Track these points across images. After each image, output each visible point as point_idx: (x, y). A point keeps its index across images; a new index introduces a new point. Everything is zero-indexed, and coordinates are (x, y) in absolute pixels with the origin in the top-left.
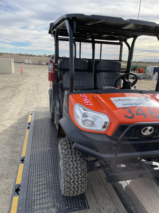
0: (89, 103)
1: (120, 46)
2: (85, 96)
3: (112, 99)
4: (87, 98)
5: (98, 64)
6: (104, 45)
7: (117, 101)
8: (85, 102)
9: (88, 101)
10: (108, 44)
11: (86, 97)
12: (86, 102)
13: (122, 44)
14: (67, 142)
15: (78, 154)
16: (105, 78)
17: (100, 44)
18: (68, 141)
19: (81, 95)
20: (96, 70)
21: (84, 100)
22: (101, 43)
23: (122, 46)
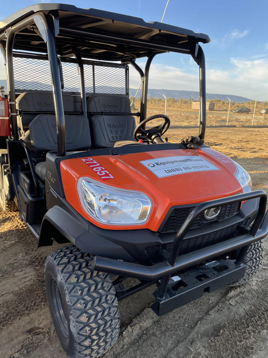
0: (106, 175)
1: (124, 70)
2: (92, 161)
3: (145, 163)
4: (98, 165)
5: (93, 101)
6: (97, 67)
7: (154, 166)
8: (98, 173)
9: (102, 170)
10: (105, 66)
11: (96, 164)
12: (101, 173)
13: (128, 66)
14: (69, 258)
15: (98, 276)
16: (109, 126)
17: (91, 66)
18: (70, 255)
19: (84, 160)
20: (90, 112)
21: (94, 169)
22: (93, 64)
23: (127, 70)
